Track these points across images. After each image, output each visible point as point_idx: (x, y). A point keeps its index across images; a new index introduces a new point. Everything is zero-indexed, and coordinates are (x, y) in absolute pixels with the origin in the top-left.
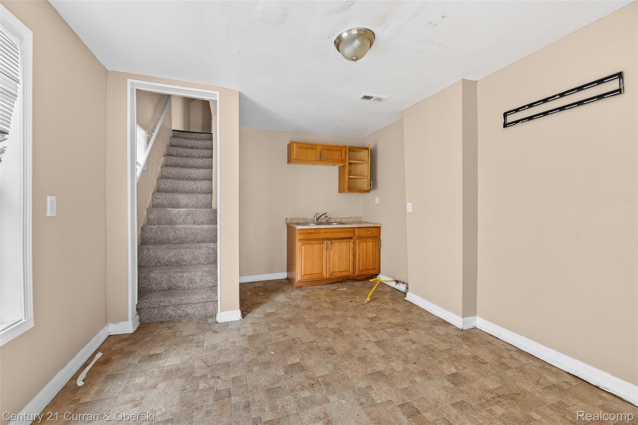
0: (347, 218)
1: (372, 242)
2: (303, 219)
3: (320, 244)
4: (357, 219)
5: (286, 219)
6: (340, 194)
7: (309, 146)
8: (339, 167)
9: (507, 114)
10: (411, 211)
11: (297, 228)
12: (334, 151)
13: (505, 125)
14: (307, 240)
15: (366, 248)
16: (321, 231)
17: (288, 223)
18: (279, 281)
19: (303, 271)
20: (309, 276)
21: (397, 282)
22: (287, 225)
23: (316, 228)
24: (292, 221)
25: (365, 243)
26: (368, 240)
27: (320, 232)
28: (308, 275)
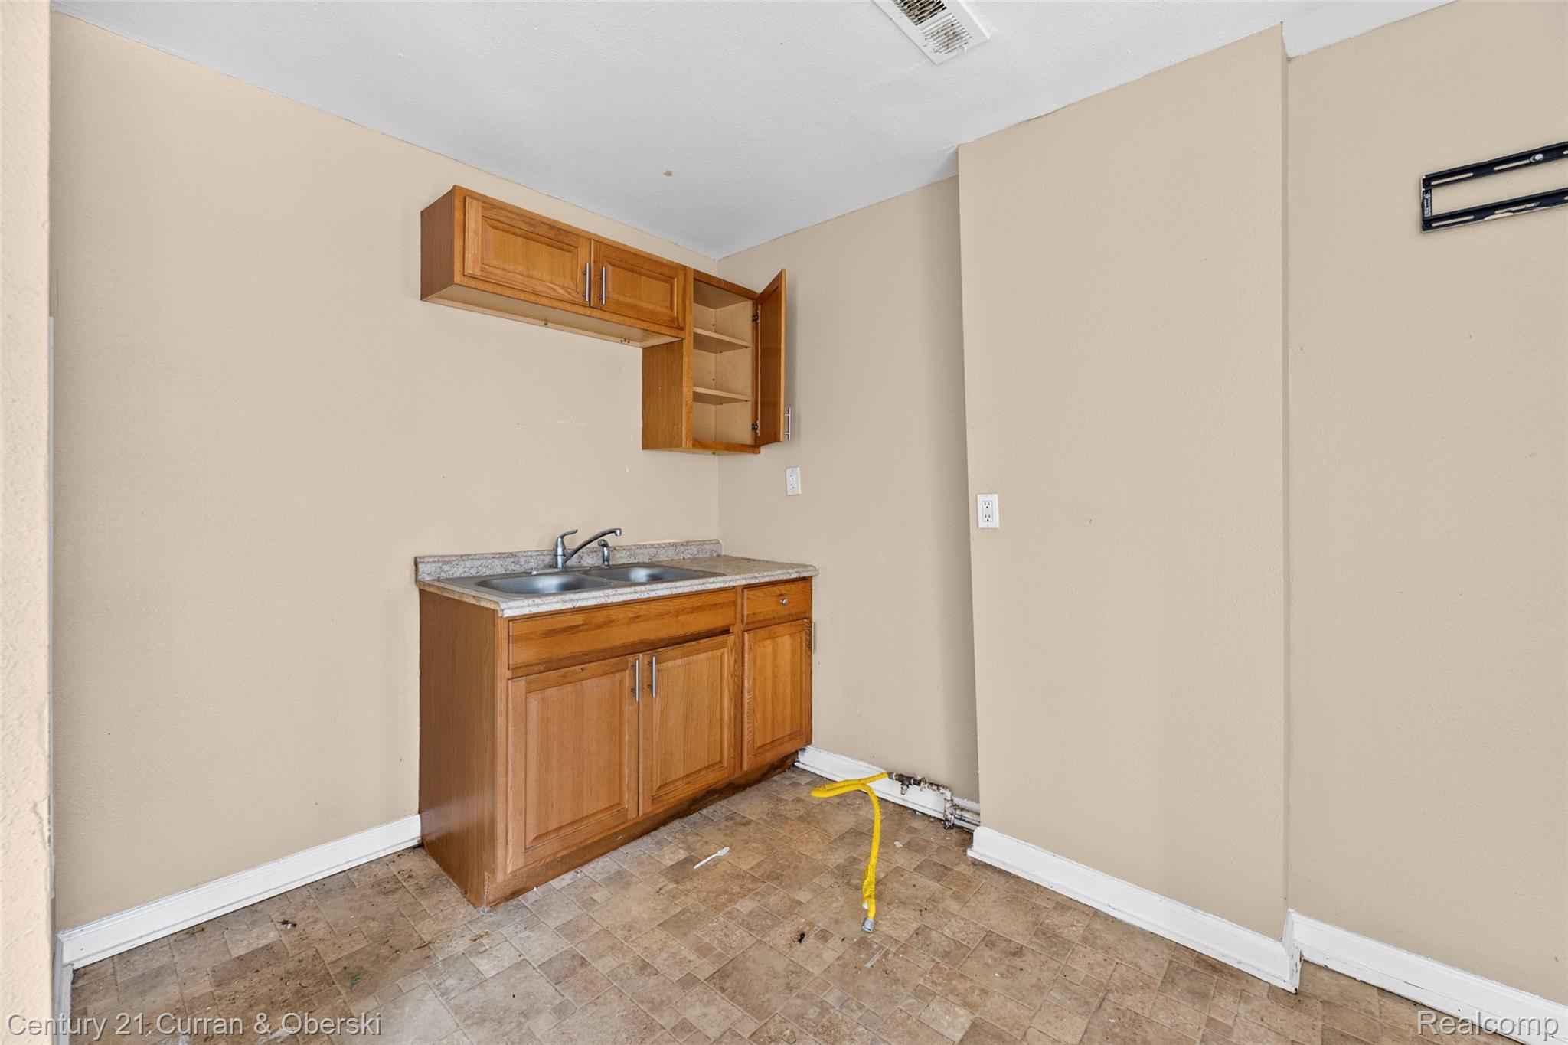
0: (675, 545)
1: (790, 634)
2: (501, 556)
3: (612, 673)
4: (708, 547)
5: (416, 564)
6: (648, 452)
7: (543, 230)
8: (645, 350)
9: (1433, 183)
10: (995, 523)
11: (508, 613)
12: (643, 277)
13: (1428, 224)
14: (552, 665)
15: (775, 660)
16: (613, 614)
17: (427, 578)
18: (381, 872)
19: (532, 820)
20: (563, 832)
21: (905, 780)
22: (422, 592)
23: (593, 602)
24: (446, 568)
25: (769, 642)
26: (779, 628)
27: (613, 621)
28: (559, 829)
